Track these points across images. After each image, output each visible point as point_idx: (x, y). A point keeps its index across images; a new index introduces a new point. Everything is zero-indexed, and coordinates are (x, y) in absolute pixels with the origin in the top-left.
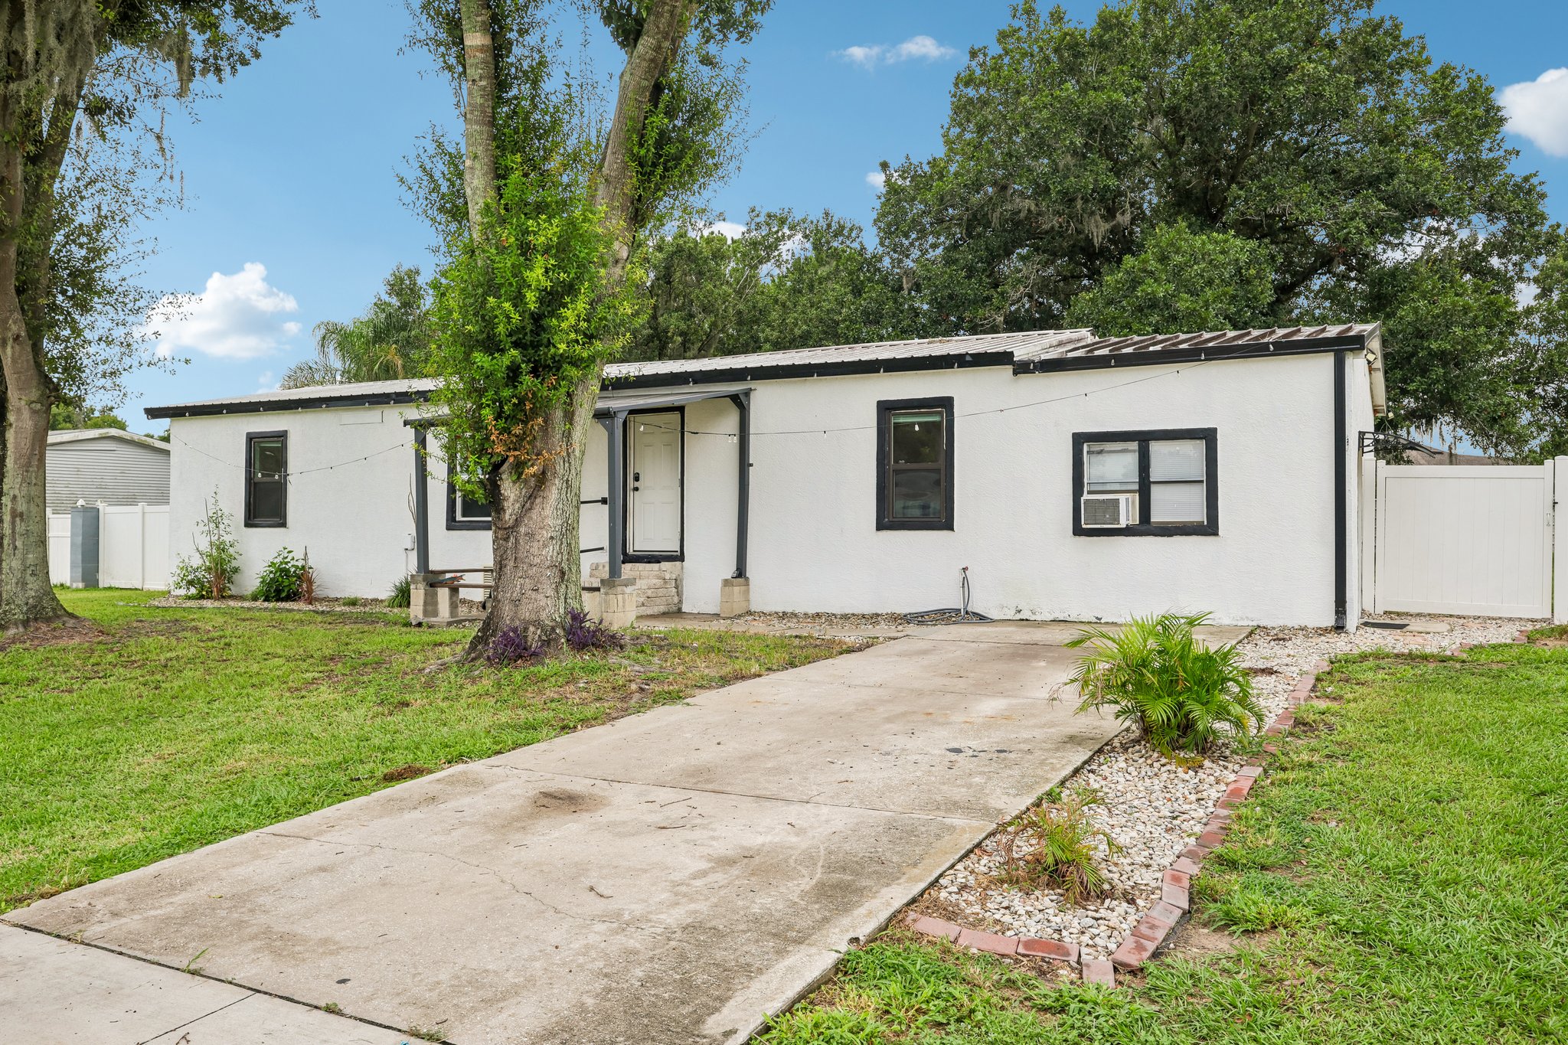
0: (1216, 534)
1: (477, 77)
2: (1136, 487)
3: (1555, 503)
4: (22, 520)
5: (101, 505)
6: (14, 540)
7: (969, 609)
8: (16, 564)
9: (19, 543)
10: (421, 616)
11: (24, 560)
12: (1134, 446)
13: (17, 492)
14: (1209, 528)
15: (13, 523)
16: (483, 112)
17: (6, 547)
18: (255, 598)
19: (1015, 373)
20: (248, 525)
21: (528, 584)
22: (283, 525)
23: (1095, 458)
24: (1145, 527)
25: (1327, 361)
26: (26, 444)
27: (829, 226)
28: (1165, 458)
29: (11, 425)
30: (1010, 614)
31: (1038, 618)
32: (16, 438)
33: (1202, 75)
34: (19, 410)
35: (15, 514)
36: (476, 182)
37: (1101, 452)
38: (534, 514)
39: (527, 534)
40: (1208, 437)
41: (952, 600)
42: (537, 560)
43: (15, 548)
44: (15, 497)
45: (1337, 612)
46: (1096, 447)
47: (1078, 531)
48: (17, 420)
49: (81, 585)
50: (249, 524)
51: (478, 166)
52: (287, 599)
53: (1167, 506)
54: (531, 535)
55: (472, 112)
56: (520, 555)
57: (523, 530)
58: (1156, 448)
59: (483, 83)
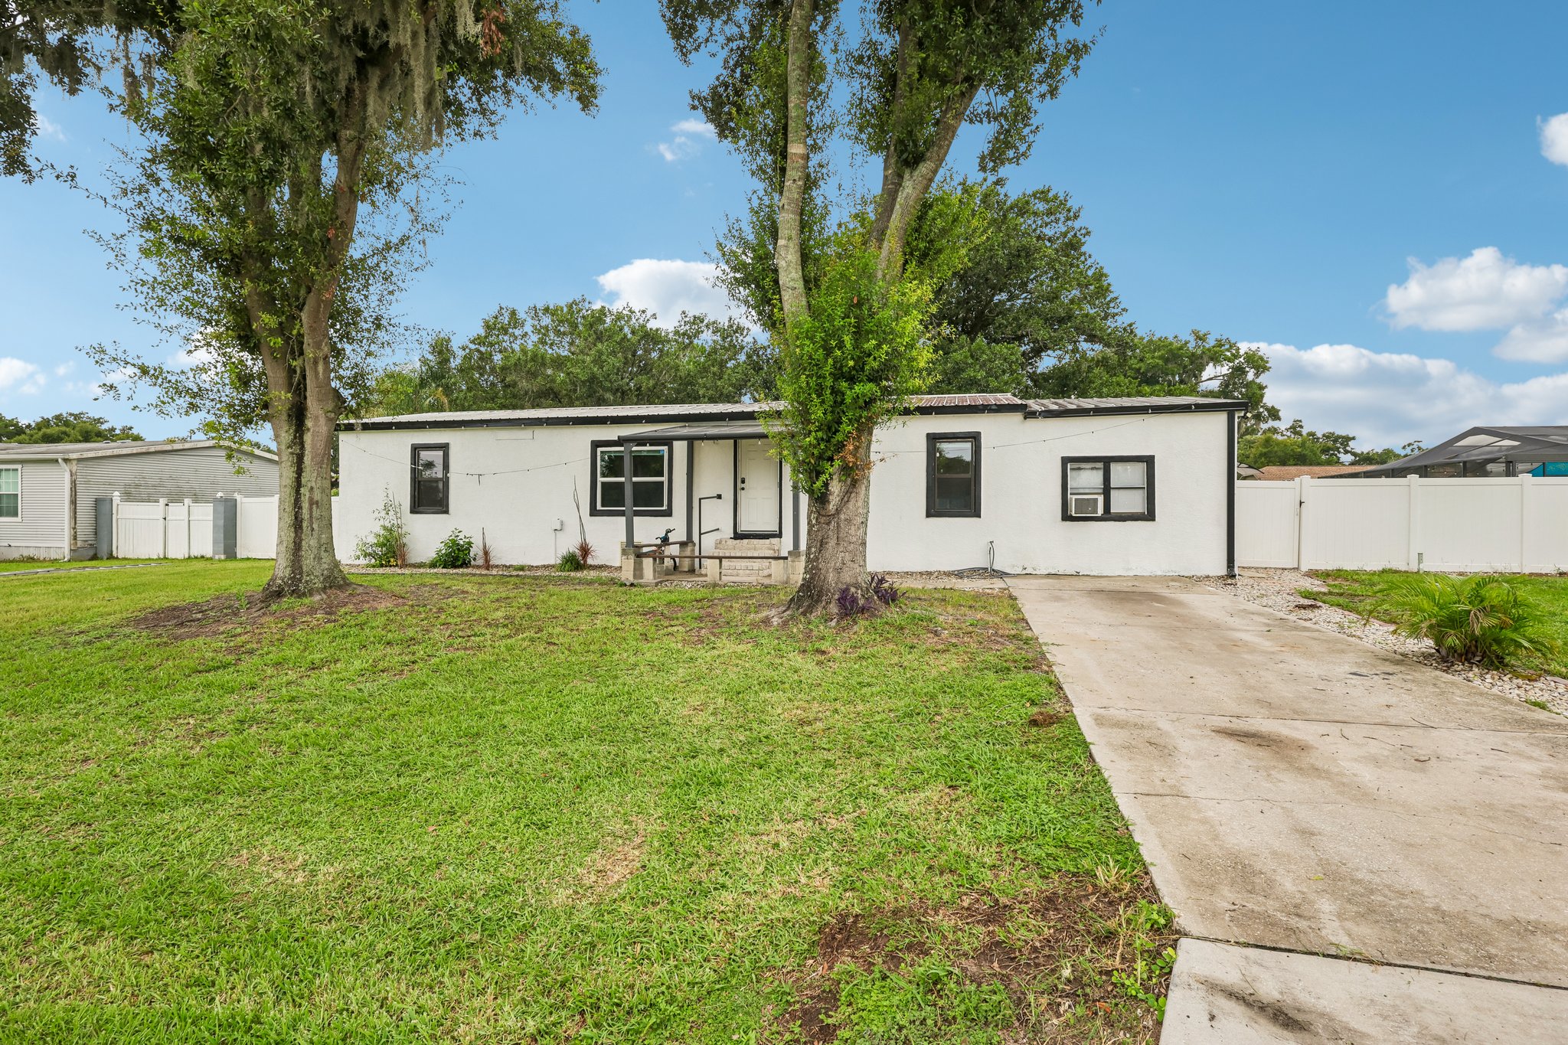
0: (1154, 520)
1: (797, 178)
2: (1101, 491)
3: (1301, 503)
4: (318, 507)
5: (238, 497)
6: (311, 523)
7: (995, 568)
8: (313, 542)
9: (315, 526)
10: (631, 579)
11: (319, 539)
12: (1100, 465)
13: (313, 484)
14: (1150, 515)
15: (311, 509)
16: (797, 205)
17: (305, 529)
18: (433, 565)
19: (1025, 418)
20: (413, 512)
21: (848, 557)
22: (447, 512)
23: (1075, 473)
24: (1108, 516)
25: (1222, 418)
26: (321, 445)
27: (731, 326)
28: (1121, 474)
29: (308, 430)
30: (1019, 571)
31: (1038, 572)
32: (312, 441)
33: (991, 250)
34: (317, 418)
35: (312, 502)
36: (790, 257)
37: (1079, 469)
38: (851, 505)
39: (846, 520)
40: (1149, 461)
41: (981, 562)
42: (854, 539)
43: (313, 530)
44: (312, 488)
45: (1228, 567)
46: (1076, 465)
47: (1066, 517)
48: (314, 426)
49: (223, 557)
50: (414, 510)
51: (791, 245)
52: (461, 566)
53: (1122, 502)
54: (849, 521)
55: (789, 204)
56: (841, 535)
57: (842, 517)
58: (1115, 468)
59: (800, 183)
